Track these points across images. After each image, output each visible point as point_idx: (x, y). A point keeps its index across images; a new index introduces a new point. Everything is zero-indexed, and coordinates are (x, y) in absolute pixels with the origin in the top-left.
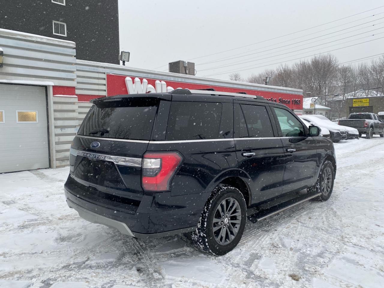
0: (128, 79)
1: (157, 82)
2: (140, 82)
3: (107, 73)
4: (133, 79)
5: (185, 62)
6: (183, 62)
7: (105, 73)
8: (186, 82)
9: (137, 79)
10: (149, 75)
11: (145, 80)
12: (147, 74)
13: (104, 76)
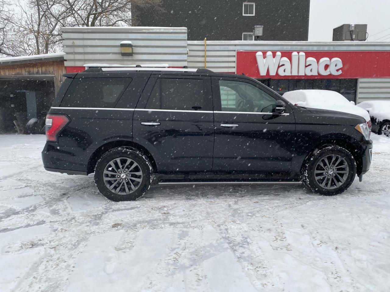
0: (259, 54)
1: (295, 54)
2: (272, 56)
3: (237, 50)
4: (264, 53)
5: (351, 25)
6: (349, 26)
7: (235, 51)
8: (336, 50)
9: (269, 54)
10: (285, 47)
11: (279, 54)
12: (281, 47)
13: (235, 53)
